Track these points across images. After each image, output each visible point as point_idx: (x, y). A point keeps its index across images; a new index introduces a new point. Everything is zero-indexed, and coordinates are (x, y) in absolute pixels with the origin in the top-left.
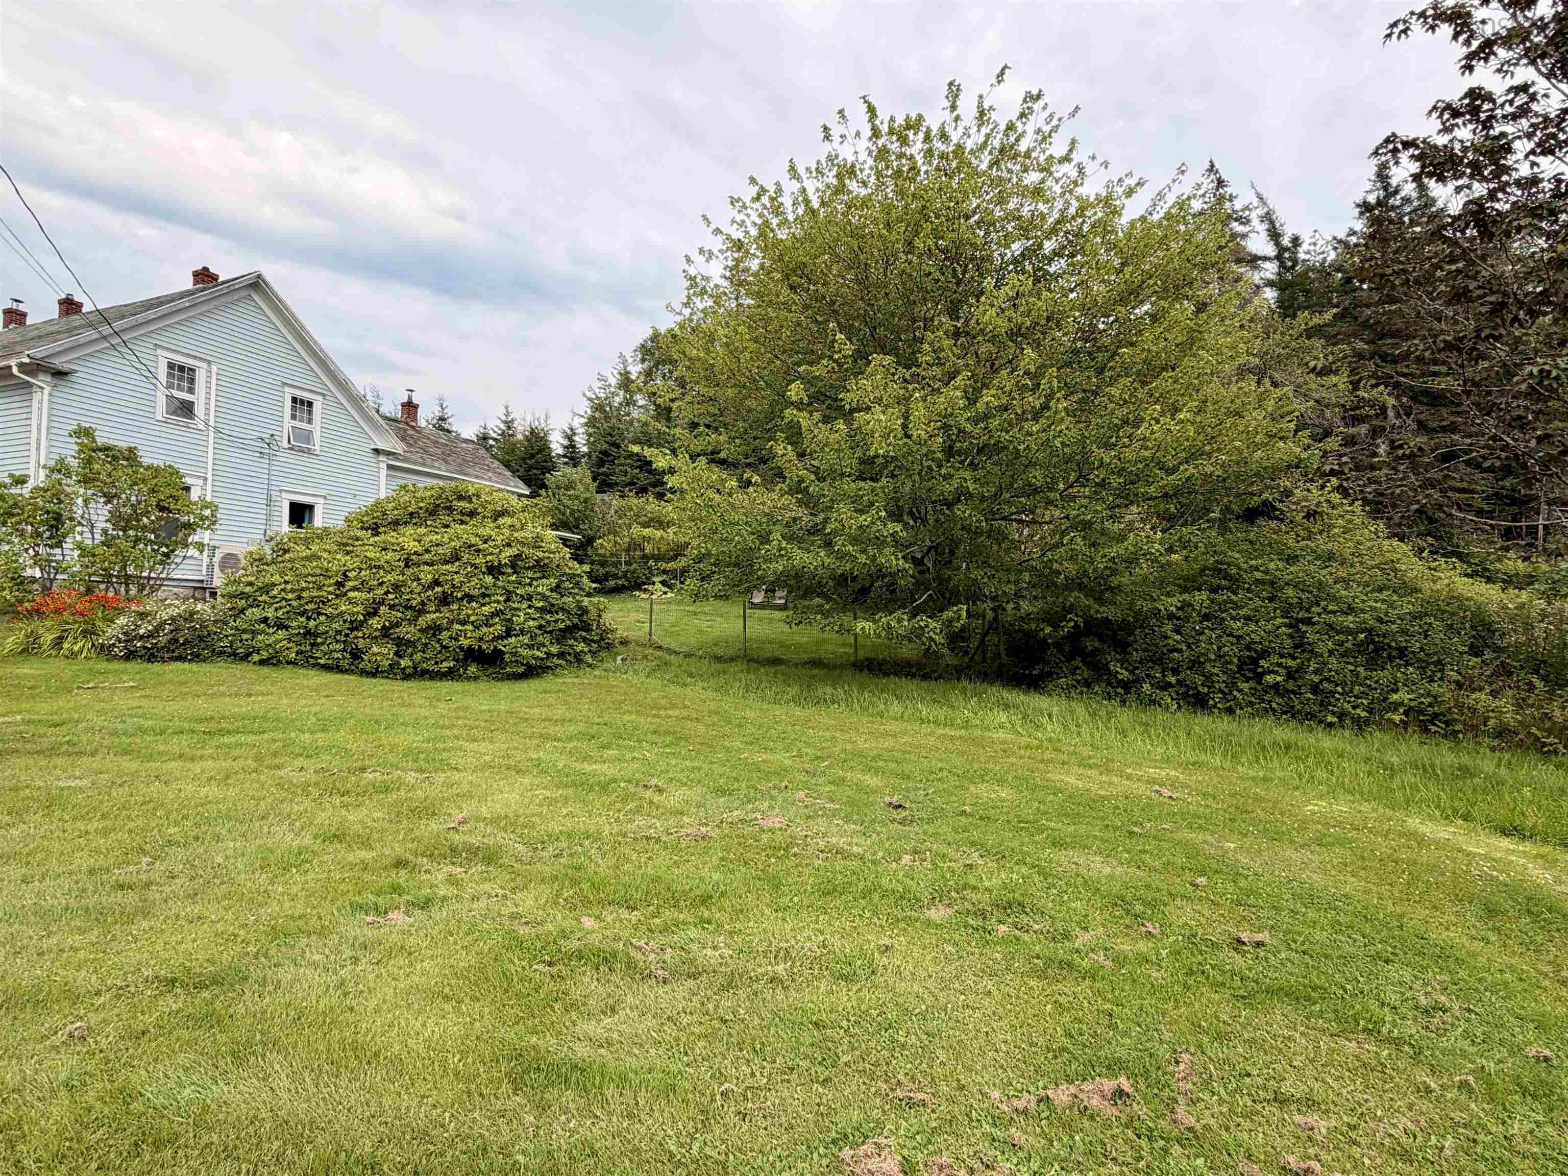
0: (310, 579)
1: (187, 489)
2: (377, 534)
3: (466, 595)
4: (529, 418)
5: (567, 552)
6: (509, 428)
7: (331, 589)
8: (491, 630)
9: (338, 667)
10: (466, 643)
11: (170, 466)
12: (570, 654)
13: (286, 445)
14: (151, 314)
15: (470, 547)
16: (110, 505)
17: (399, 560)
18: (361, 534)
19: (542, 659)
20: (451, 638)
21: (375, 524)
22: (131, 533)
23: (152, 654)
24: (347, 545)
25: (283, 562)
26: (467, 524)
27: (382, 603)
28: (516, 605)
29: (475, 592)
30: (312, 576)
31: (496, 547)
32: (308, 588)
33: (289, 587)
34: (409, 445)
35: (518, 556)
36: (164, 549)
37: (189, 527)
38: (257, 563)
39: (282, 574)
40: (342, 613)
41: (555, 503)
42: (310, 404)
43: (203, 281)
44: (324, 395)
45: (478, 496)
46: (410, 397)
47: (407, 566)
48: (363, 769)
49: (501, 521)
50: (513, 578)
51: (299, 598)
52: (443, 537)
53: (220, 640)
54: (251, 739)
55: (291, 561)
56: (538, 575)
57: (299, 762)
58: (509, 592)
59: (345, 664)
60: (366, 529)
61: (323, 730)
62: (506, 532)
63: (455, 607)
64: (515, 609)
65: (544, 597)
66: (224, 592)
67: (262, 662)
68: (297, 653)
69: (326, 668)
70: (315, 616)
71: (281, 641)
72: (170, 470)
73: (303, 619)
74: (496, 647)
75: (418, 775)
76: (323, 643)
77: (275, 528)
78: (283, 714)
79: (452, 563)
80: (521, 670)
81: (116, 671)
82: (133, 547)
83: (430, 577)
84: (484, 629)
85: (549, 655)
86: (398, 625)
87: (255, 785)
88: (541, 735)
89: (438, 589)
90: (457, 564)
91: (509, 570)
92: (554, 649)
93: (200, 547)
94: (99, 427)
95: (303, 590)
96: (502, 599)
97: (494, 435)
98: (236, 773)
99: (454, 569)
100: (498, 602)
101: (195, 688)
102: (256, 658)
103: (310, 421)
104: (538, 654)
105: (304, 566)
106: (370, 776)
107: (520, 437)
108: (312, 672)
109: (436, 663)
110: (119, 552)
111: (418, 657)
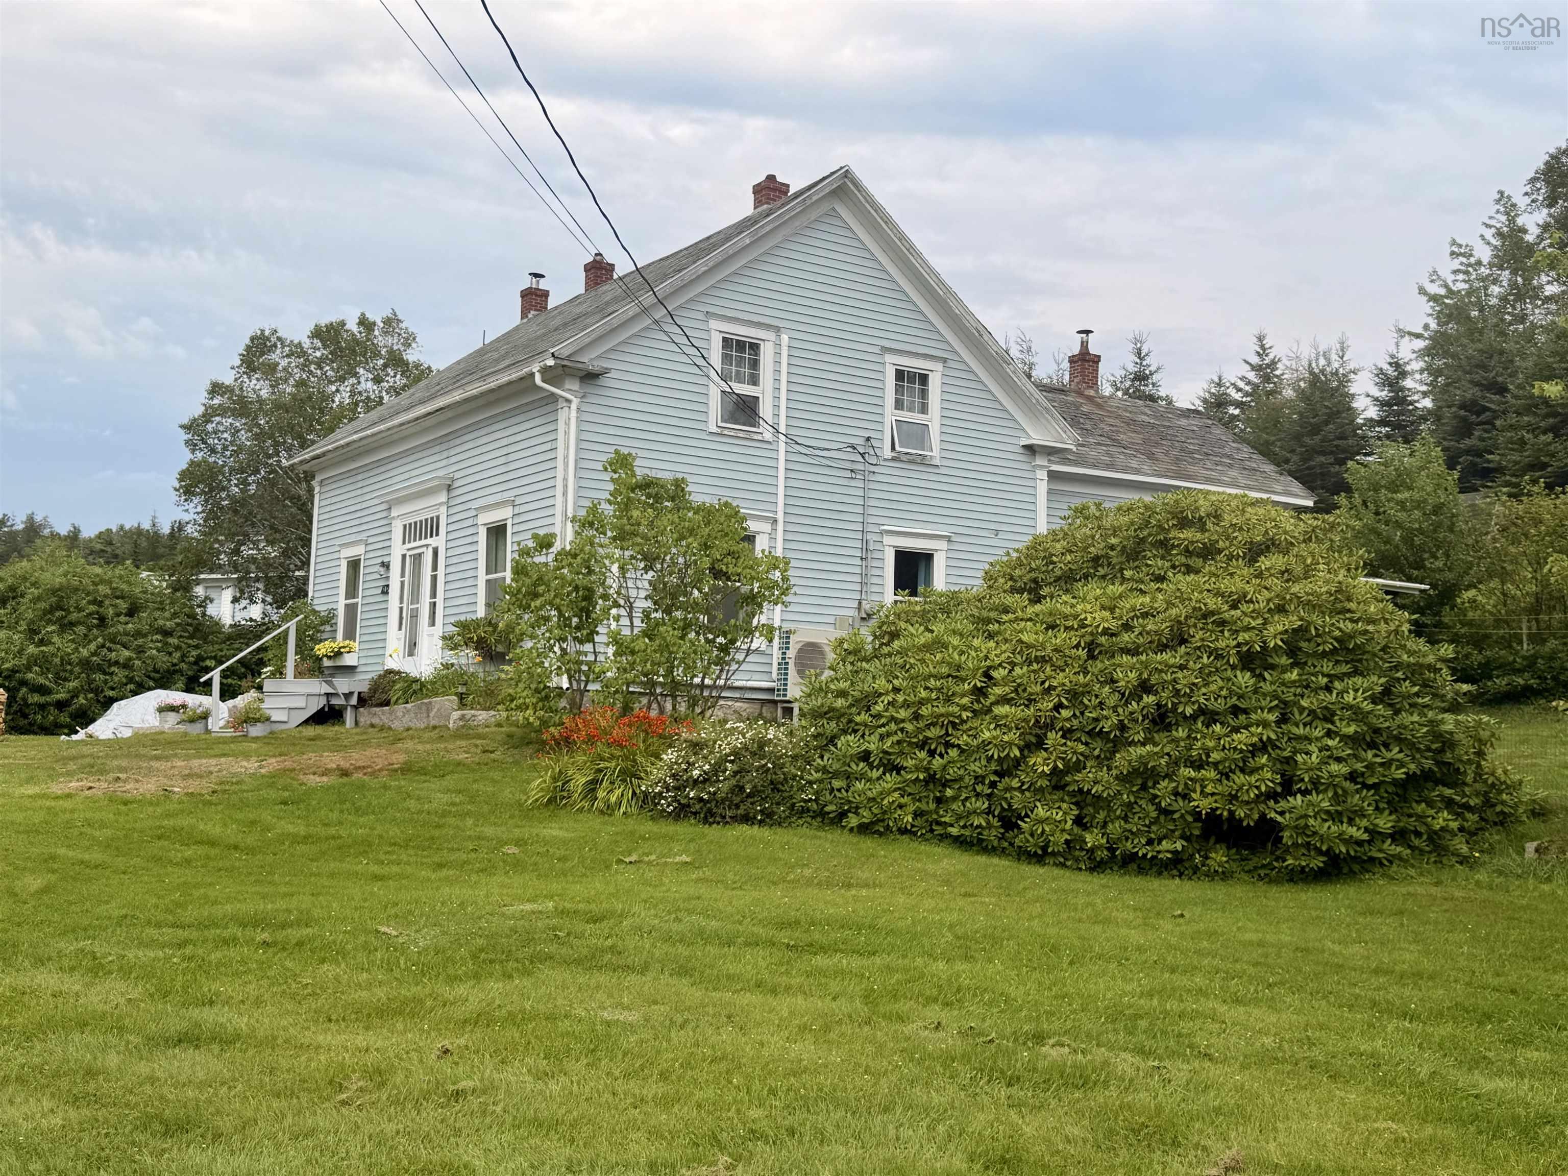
0: (932, 683)
1: (750, 539)
2: (1038, 600)
3: (1202, 711)
4: (1307, 353)
5: (1403, 619)
6: (1267, 379)
7: (965, 701)
8: (1253, 779)
9: (980, 841)
10: (1204, 805)
11: (726, 504)
12: (1418, 834)
13: (888, 453)
14: (701, 266)
15: (1205, 616)
16: (651, 573)
17: (1077, 646)
18: (1010, 600)
19: (1360, 843)
20: (1176, 794)
21: (1035, 581)
22: (678, 614)
23: (710, 811)
24: (988, 621)
25: (890, 655)
26: (1197, 572)
27: (1050, 726)
28: (1300, 731)
29: (1219, 705)
30: (935, 677)
31: (1256, 613)
32: (929, 700)
33: (900, 698)
34: (1085, 432)
35: (1300, 632)
36: (721, 640)
37: (753, 601)
38: (851, 658)
39: (890, 676)
40: (985, 744)
41: (1369, 518)
42: (924, 379)
43: (769, 200)
44: (944, 360)
45: (1217, 516)
46: (1084, 345)
47: (1091, 656)
48: (1039, 1038)
49: (1264, 563)
50: (1294, 675)
51: (917, 717)
52: (1153, 600)
53: (802, 789)
54: (856, 963)
55: (902, 652)
56: (1345, 668)
57: (934, 1012)
58: (1285, 703)
59: (992, 836)
60: (1021, 591)
61: (967, 958)
62: (1276, 583)
63: (1181, 733)
64: (1298, 738)
65: (1357, 714)
66: (806, 708)
67: (864, 829)
68: (917, 814)
69: (961, 842)
70: (941, 749)
71: (889, 792)
72: (727, 511)
73: (922, 755)
74: (1263, 816)
75: (1137, 1060)
76: (954, 798)
77: (875, 597)
78: (901, 924)
79: (1174, 649)
80: (1318, 862)
81: (665, 836)
82: (682, 638)
83: (1133, 675)
84: (1240, 779)
85: (1374, 834)
86: (1079, 767)
87: (869, 1048)
88: (1374, 1004)
89: (1149, 699)
90: (1182, 649)
91: (1284, 660)
92: (1385, 823)
93: (769, 631)
94: (641, 453)
95: (922, 703)
96: (1272, 717)
97: (1238, 396)
98: (840, 1022)
99: (1178, 661)
100: (1265, 724)
101: (770, 869)
102: (853, 821)
103: (924, 409)
104: (1352, 831)
105: (922, 661)
106: (1054, 1053)
107: (1289, 393)
108: (938, 850)
109: (1150, 842)
110: (665, 647)
111: (1115, 828)
